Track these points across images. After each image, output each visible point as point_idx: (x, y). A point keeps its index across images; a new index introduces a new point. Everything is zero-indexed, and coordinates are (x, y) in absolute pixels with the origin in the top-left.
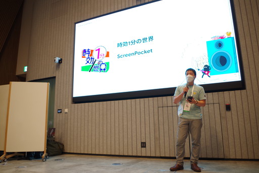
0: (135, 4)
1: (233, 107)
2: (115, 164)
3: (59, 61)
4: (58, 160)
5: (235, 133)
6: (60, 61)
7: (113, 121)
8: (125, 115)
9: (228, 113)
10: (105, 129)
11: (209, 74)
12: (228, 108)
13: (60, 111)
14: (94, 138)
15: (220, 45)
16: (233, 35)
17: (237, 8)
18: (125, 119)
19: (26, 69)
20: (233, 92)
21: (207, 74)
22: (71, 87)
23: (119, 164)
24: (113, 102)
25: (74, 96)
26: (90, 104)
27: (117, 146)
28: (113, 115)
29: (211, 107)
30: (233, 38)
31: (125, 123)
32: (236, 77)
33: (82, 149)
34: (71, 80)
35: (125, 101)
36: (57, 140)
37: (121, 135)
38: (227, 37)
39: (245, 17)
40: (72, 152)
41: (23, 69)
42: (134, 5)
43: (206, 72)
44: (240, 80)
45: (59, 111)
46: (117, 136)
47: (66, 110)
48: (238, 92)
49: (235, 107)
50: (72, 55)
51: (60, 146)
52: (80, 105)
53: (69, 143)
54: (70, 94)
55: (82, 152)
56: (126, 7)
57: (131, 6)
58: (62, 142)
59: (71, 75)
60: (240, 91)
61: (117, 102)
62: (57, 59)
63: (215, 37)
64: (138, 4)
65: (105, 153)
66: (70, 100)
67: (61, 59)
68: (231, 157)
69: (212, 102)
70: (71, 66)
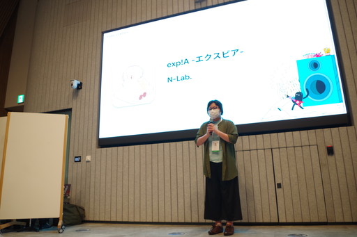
0: (193, 8)
1: (337, 150)
2: (173, 234)
3: (78, 85)
4: (80, 231)
5: (341, 186)
6: (80, 86)
7: (161, 172)
8: (180, 164)
9: (331, 158)
10: (149, 184)
11: (302, 105)
12: (330, 151)
13: (79, 159)
14: (131, 197)
15: (315, 65)
16: (333, 52)
17: (337, 17)
18: (180, 169)
19: (21, 99)
20: (336, 129)
21: (299, 105)
22: (96, 124)
23: (179, 233)
24: (160, 145)
25: (100, 137)
26: (126, 148)
27: (168, 209)
28: (161, 164)
29: (306, 150)
30: (334, 56)
31: (180, 176)
32: (339, 109)
33: (113, 215)
34: (96, 114)
35: (179, 144)
36: (73, 203)
37: (174, 193)
38: (324, 55)
39: (348, 29)
40: (97, 219)
41: (17, 99)
42: (191, 9)
43: (298, 102)
44: (346, 113)
45: (77, 159)
46: (168, 194)
47: (88, 158)
48: (343, 129)
49: (340, 150)
50: (98, 77)
51: (80, 210)
52: (109, 149)
53: (92, 207)
54: (94, 134)
55: (114, 219)
56: (180, 12)
57: (187, 10)
58: (82, 205)
59: (96, 107)
60: (345, 128)
61: (167, 144)
62: (75, 83)
63: (308, 55)
64: (197, 8)
65: (149, 220)
66: (95, 142)
67: (81, 83)
68: (338, 221)
69: (307, 143)
70: (97, 94)
